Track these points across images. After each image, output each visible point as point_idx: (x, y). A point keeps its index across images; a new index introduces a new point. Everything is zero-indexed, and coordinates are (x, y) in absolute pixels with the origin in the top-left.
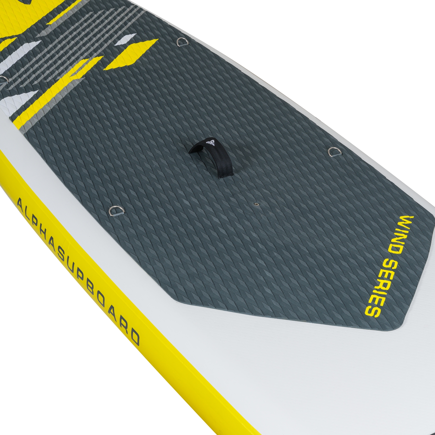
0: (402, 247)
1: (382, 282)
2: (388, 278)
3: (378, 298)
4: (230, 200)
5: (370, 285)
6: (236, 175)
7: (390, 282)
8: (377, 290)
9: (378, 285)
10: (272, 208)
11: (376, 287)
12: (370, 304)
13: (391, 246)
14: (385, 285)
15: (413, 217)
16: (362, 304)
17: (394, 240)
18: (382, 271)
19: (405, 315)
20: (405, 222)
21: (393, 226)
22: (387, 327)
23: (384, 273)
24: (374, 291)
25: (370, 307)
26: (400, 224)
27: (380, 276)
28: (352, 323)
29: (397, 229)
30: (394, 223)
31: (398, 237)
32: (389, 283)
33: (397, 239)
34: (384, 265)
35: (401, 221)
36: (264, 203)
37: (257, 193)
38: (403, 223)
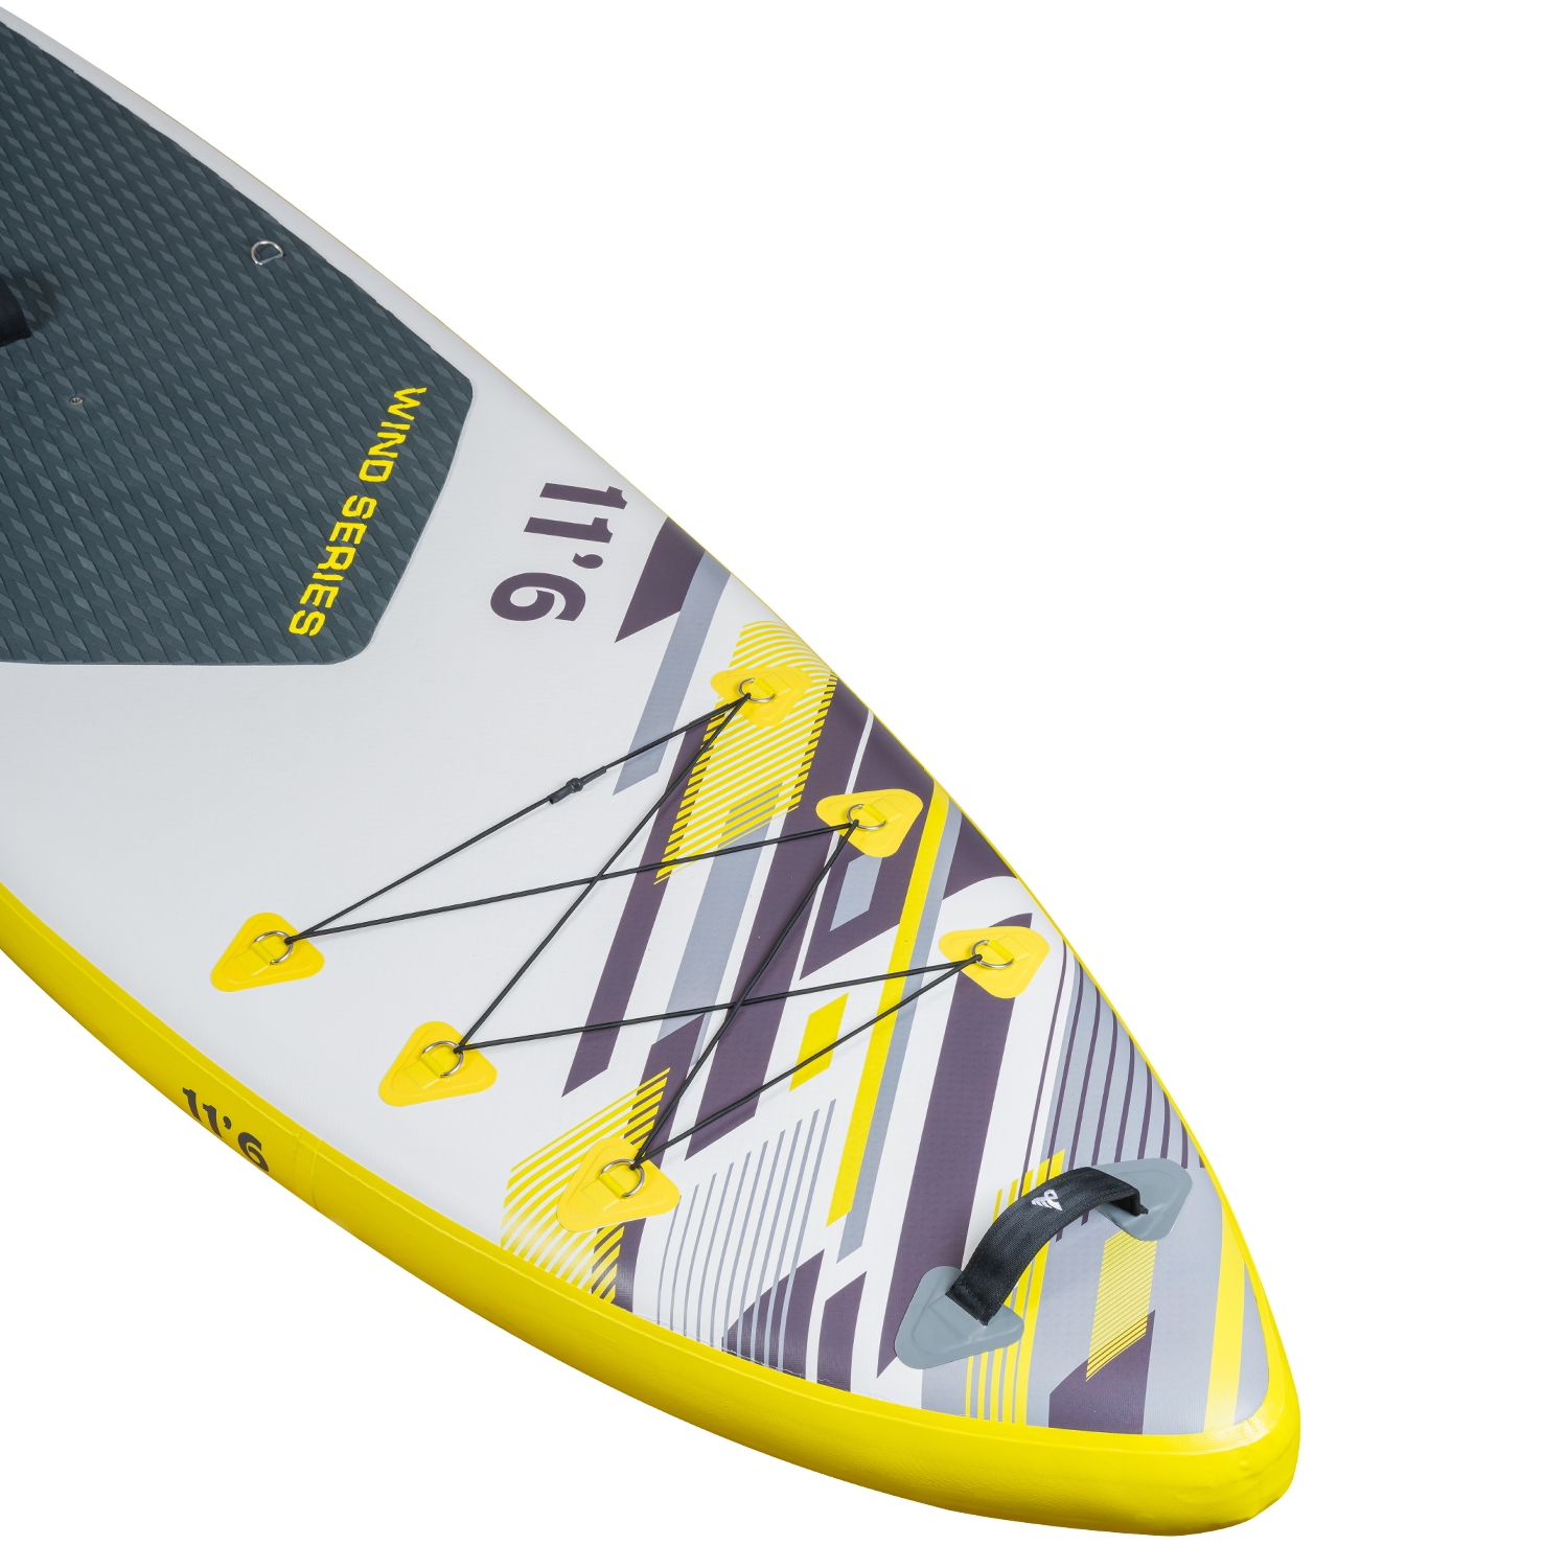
0: (389, 465)
1: (335, 551)
2: (351, 543)
3: (321, 589)
4: (17, 398)
5: (307, 563)
6: (37, 335)
7: (354, 550)
8: (323, 571)
9: (326, 561)
10: (109, 407)
11: (321, 566)
12: (302, 607)
13: (367, 464)
14: (341, 558)
15: (424, 390)
16: (285, 609)
17: (374, 451)
18: (339, 526)
19: (376, 620)
20: (404, 403)
21: (376, 416)
22: (334, 654)
23: (343, 531)
24: (317, 576)
25: (302, 613)
26: (393, 409)
27: (333, 538)
28: (259, 655)
29: (384, 424)
30: (381, 408)
31: (384, 440)
32: (351, 552)
33: (382, 446)
34: (346, 512)
35: (397, 402)
36: (94, 397)
37: (81, 373)
38: (401, 406)
